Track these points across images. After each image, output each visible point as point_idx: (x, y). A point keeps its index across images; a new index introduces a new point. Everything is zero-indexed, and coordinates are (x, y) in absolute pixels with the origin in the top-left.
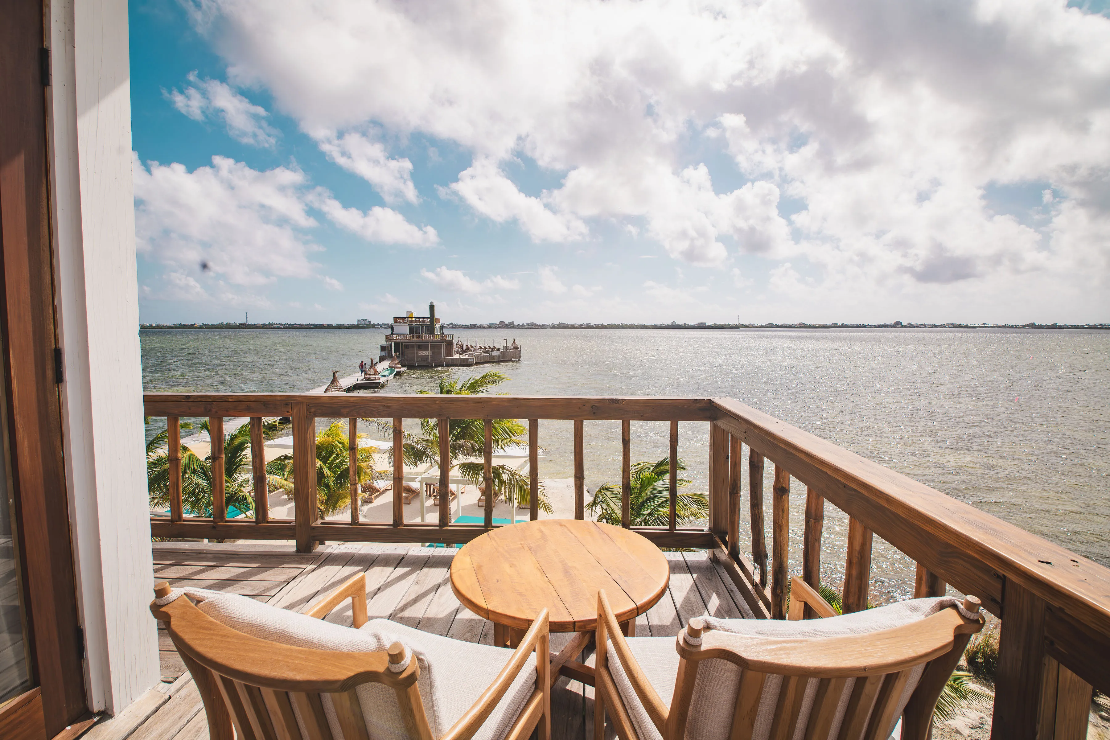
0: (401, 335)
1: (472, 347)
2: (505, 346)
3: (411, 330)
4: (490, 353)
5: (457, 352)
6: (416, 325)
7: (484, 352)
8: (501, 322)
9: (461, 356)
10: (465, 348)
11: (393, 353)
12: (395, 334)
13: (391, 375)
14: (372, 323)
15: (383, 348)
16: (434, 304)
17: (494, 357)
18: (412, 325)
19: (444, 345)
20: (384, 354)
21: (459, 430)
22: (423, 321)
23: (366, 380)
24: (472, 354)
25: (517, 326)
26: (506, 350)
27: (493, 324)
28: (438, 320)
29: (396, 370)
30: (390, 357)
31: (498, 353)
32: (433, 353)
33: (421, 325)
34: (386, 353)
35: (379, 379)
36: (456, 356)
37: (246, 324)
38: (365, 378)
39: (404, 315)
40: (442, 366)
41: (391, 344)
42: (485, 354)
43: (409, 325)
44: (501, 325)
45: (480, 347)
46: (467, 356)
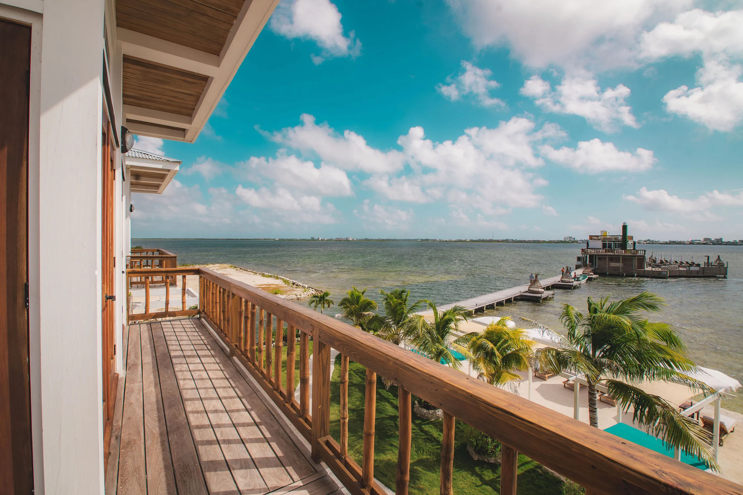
0: (594, 249)
1: (666, 261)
2: (706, 261)
3: (604, 246)
4: (688, 268)
5: (650, 265)
6: (609, 241)
7: (679, 266)
8: (705, 239)
9: (653, 269)
10: (658, 262)
11: (588, 262)
12: (589, 249)
13: (583, 280)
14: (576, 240)
15: (579, 259)
16: (627, 224)
17: (692, 272)
18: (605, 241)
19: (635, 258)
20: (580, 264)
21: (608, 347)
22: (615, 239)
23: (562, 282)
24: (666, 267)
25: (727, 243)
26: (708, 266)
27: (696, 240)
28: (632, 238)
29: (588, 276)
30: (585, 265)
31: (697, 269)
32: (624, 265)
33: (614, 241)
34: (581, 263)
35: (572, 282)
36: (649, 269)
37: (492, 240)
38: (561, 280)
39: (599, 234)
40: (633, 276)
41: (586, 256)
42: (680, 269)
43: (602, 241)
44: (707, 242)
45: (676, 262)
46: (660, 269)
